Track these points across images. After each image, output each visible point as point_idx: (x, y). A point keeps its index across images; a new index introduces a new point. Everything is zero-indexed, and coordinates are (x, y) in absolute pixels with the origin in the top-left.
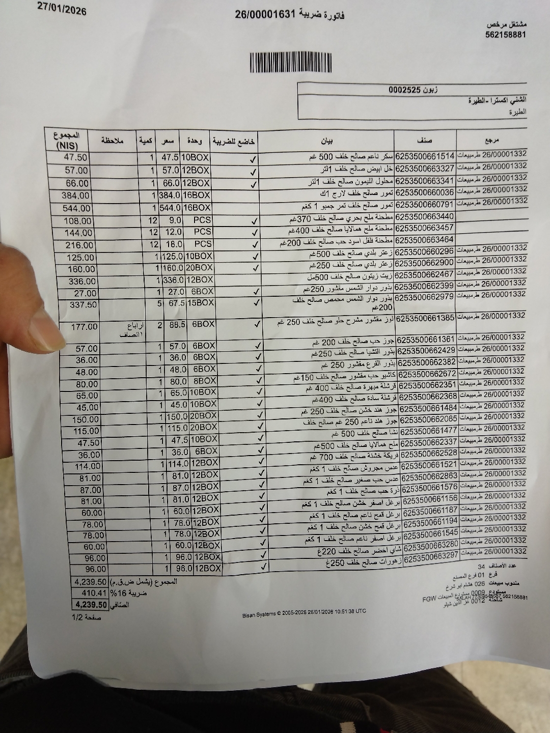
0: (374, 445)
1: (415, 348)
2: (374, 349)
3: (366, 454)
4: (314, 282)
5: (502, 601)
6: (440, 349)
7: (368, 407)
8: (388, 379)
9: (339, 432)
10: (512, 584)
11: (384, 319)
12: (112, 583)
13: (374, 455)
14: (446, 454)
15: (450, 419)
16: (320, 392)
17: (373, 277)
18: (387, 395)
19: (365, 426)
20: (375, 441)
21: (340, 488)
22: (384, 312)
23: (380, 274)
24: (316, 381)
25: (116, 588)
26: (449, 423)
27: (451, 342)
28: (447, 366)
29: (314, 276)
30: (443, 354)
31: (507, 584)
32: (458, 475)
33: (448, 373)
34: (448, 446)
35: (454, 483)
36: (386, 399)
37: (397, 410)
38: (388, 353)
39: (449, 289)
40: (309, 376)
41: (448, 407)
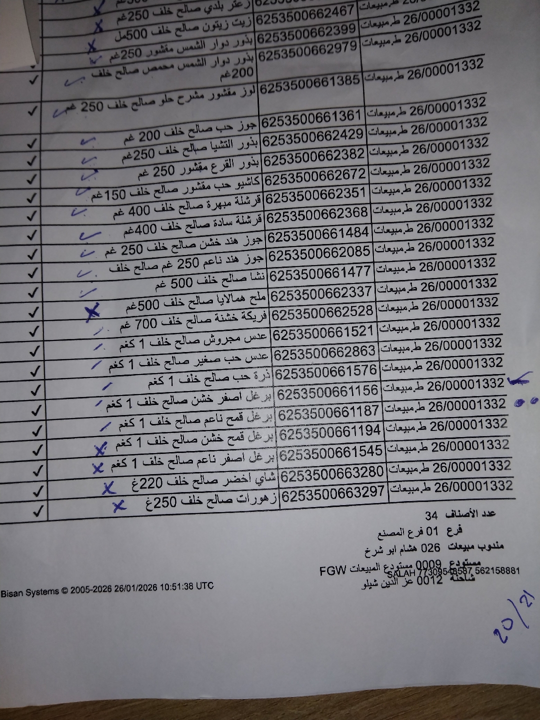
0: (226, 300)
1: (293, 133)
2: (223, 140)
3: (212, 316)
4: (124, 43)
5: (474, 580)
6: (336, 133)
7: (214, 238)
8: (247, 189)
9: (168, 281)
10: (490, 547)
11: (240, 91)
13: (225, 317)
14: (354, 313)
15: (357, 252)
16: (136, 218)
17: (220, 27)
18: (246, 216)
19: (209, 268)
20: (227, 294)
21: (170, 375)
22: (240, 80)
23: (231, 20)
24: (129, 199)
26: (355, 259)
27: (356, 121)
28: (349, 162)
29: (124, 33)
30: (342, 142)
31: (482, 549)
32: (376, 349)
33: (351, 173)
34: (357, 299)
35: (369, 364)
36: (244, 223)
37: (263, 239)
38: (246, 146)
39: (349, 35)
40: (118, 192)
41: (353, 232)
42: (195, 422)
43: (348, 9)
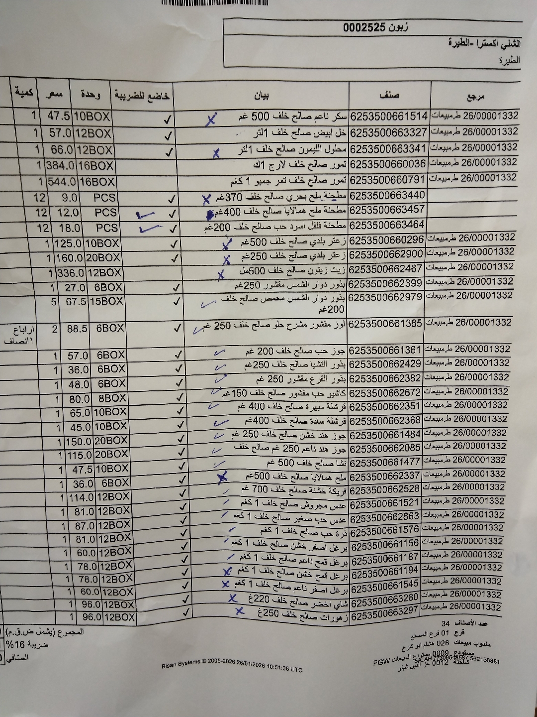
0: (318, 478)
1: (371, 360)
2: (320, 360)
3: (307, 488)
4: (247, 276)
5: (469, 663)
6: (402, 362)
7: (310, 432)
8: (336, 398)
9: (276, 460)
11: (333, 323)
12: (8, 633)
13: (317, 490)
14: (406, 490)
15: (412, 448)
16: (254, 411)
17: (321, 272)
18: (334, 418)
19: (306, 454)
20: (319, 474)
21: (276, 527)
22: (333, 315)
23: (330, 267)
24: (249, 397)
25: (13, 639)
26: (410, 453)
27: (417, 354)
28: (410, 383)
29: (247, 268)
30: (406, 369)
31: (476, 645)
32: (419, 515)
33: (411, 392)
34: (409, 480)
35: (414, 525)
36: (332, 423)
37: (346, 436)
38: (337, 367)
39: (416, 288)
40: (240, 391)
41: (410, 434)
42: (293, 561)
43: (418, 267)
